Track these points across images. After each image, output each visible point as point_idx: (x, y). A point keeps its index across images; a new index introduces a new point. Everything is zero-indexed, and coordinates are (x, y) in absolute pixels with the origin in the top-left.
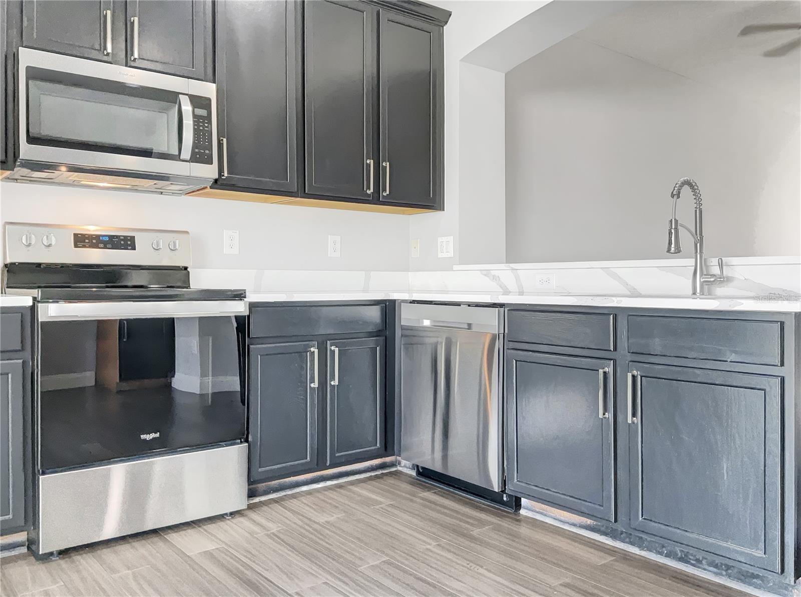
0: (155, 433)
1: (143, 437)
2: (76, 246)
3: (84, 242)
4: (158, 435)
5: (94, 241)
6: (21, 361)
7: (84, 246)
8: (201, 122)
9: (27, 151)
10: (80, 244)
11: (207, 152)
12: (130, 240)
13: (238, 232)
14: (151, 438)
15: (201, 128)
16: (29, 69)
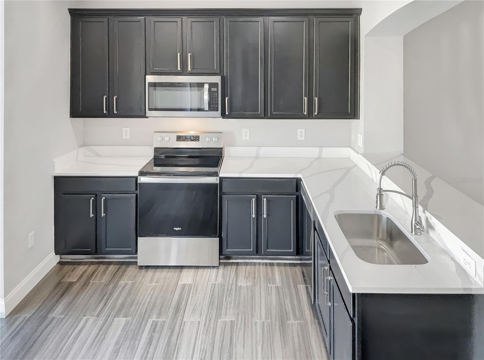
0: (179, 228)
1: (175, 229)
2: (177, 141)
3: (180, 139)
4: (180, 229)
5: (184, 138)
6: (135, 195)
7: (180, 141)
8: (214, 94)
9: (149, 113)
10: (179, 140)
11: (216, 106)
12: (197, 137)
13: (249, 129)
14: (178, 229)
15: (214, 96)
16: (149, 83)
